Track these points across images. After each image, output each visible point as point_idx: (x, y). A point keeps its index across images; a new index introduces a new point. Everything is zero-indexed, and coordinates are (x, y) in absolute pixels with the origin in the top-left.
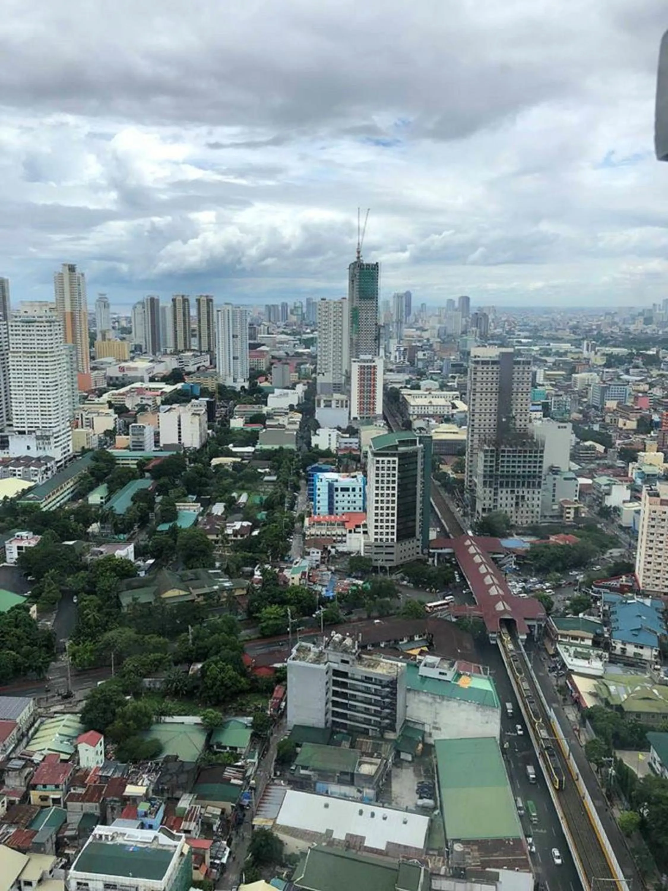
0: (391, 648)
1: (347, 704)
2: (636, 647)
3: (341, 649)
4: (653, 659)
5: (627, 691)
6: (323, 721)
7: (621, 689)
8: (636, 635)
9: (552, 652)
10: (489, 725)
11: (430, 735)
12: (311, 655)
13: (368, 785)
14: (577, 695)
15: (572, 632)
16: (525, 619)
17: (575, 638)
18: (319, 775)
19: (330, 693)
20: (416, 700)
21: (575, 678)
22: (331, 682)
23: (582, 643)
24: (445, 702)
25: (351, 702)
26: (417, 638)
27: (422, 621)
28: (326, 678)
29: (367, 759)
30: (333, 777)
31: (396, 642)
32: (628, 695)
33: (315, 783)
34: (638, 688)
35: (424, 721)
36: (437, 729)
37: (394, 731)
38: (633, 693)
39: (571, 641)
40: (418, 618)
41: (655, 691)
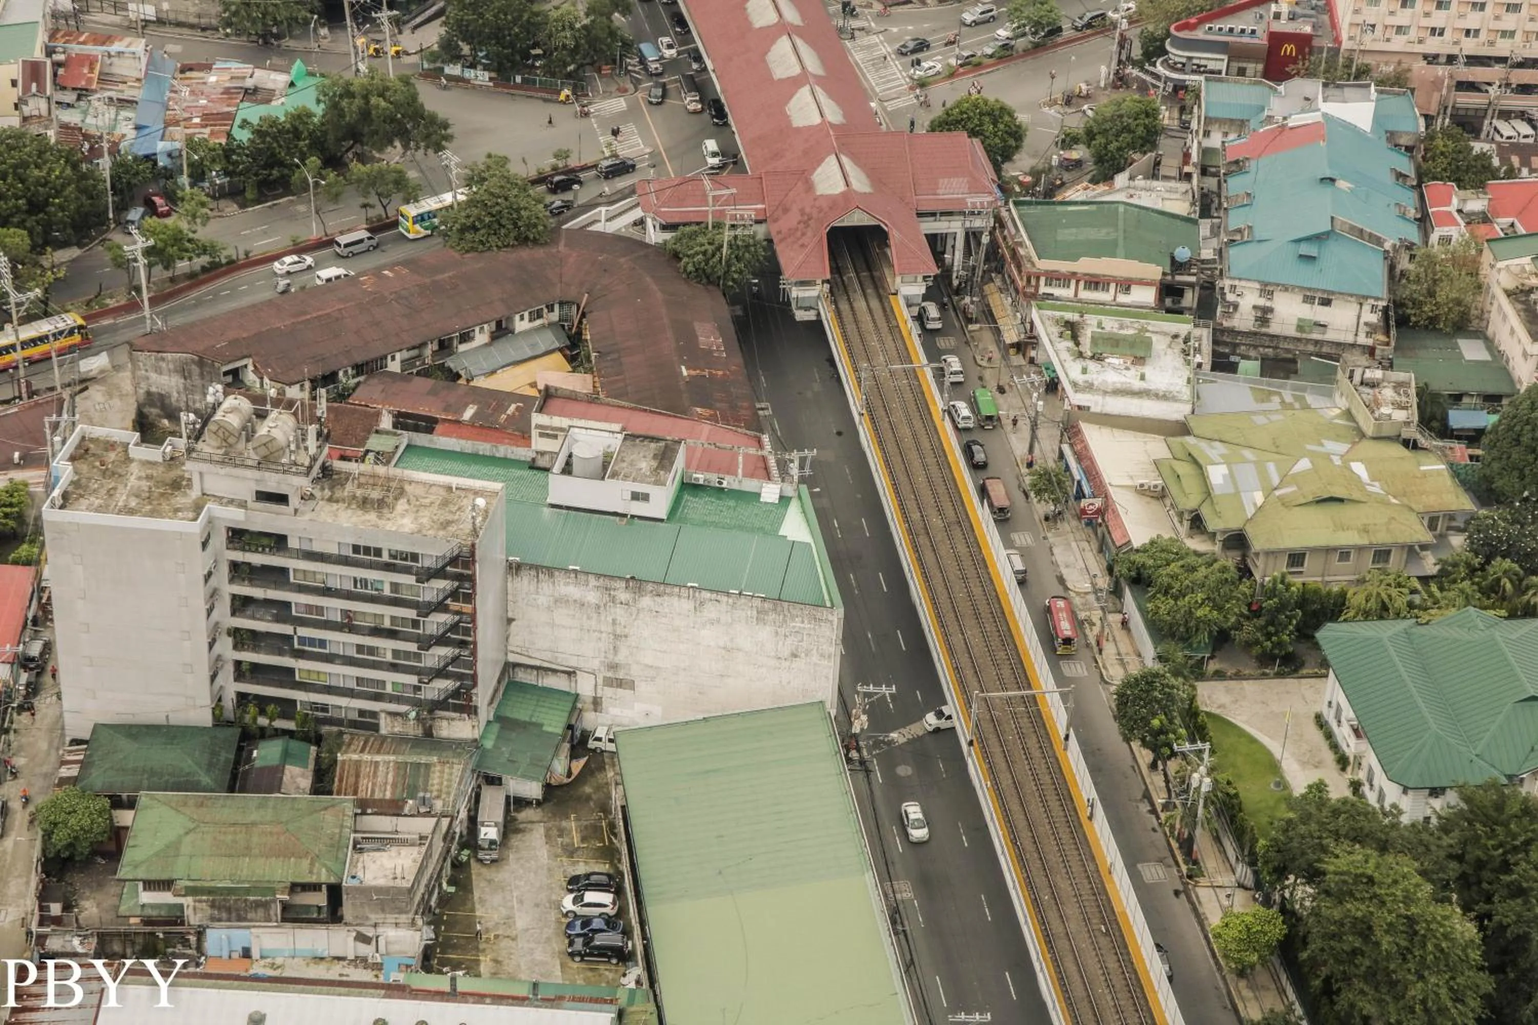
0: (425, 373)
1: (288, 638)
2: (1308, 300)
3: (253, 457)
4: (1362, 339)
5: (1263, 476)
6: (205, 700)
7: (1248, 474)
8: (1310, 259)
9: (1011, 336)
10: (799, 664)
11: (597, 703)
12: (134, 477)
13: (391, 918)
14: (1098, 503)
15: (1087, 265)
16: (920, 215)
17: (1095, 283)
18: (213, 905)
19: (224, 607)
20: (542, 600)
21: (1094, 435)
22: (224, 571)
23: (1122, 298)
24: (646, 601)
25: (303, 632)
26: (521, 325)
27: (539, 253)
28: (201, 562)
29: (382, 823)
30: (265, 905)
31: (445, 346)
32: (1269, 491)
33: (200, 934)
34: (1304, 464)
35: (573, 662)
36: (620, 683)
37: (470, 710)
38: (1284, 480)
39: (1085, 294)
40: (523, 241)
41: (1359, 468)
